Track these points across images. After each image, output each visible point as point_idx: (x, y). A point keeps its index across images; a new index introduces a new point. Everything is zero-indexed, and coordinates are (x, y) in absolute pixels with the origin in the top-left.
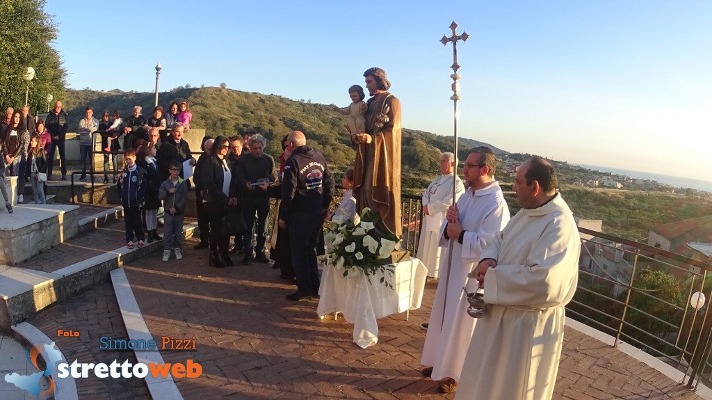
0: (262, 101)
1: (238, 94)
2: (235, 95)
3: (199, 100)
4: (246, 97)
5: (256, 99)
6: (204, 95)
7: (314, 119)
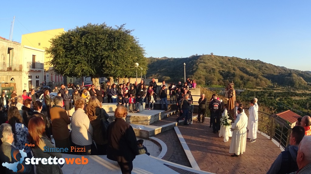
0: (229, 60)
1: (219, 57)
2: (218, 58)
3: (202, 61)
4: (222, 59)
5: (227, 59)
6: (204, 58)
7: (252, 67)
